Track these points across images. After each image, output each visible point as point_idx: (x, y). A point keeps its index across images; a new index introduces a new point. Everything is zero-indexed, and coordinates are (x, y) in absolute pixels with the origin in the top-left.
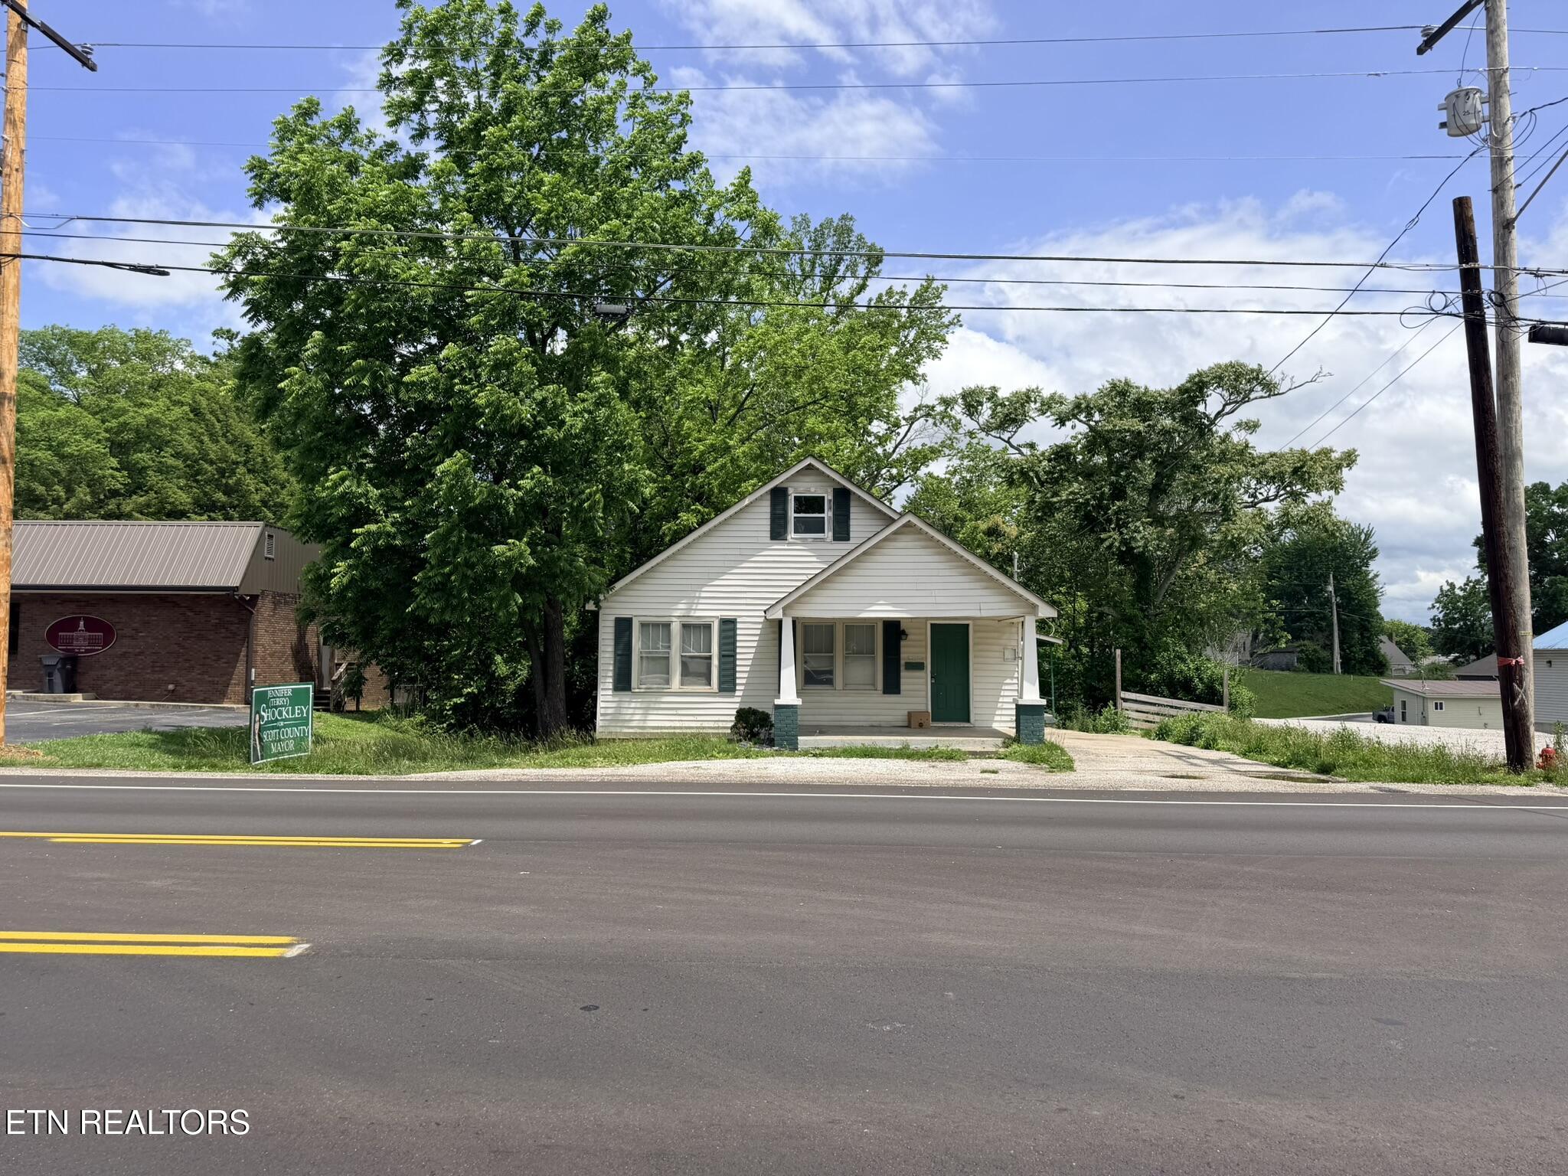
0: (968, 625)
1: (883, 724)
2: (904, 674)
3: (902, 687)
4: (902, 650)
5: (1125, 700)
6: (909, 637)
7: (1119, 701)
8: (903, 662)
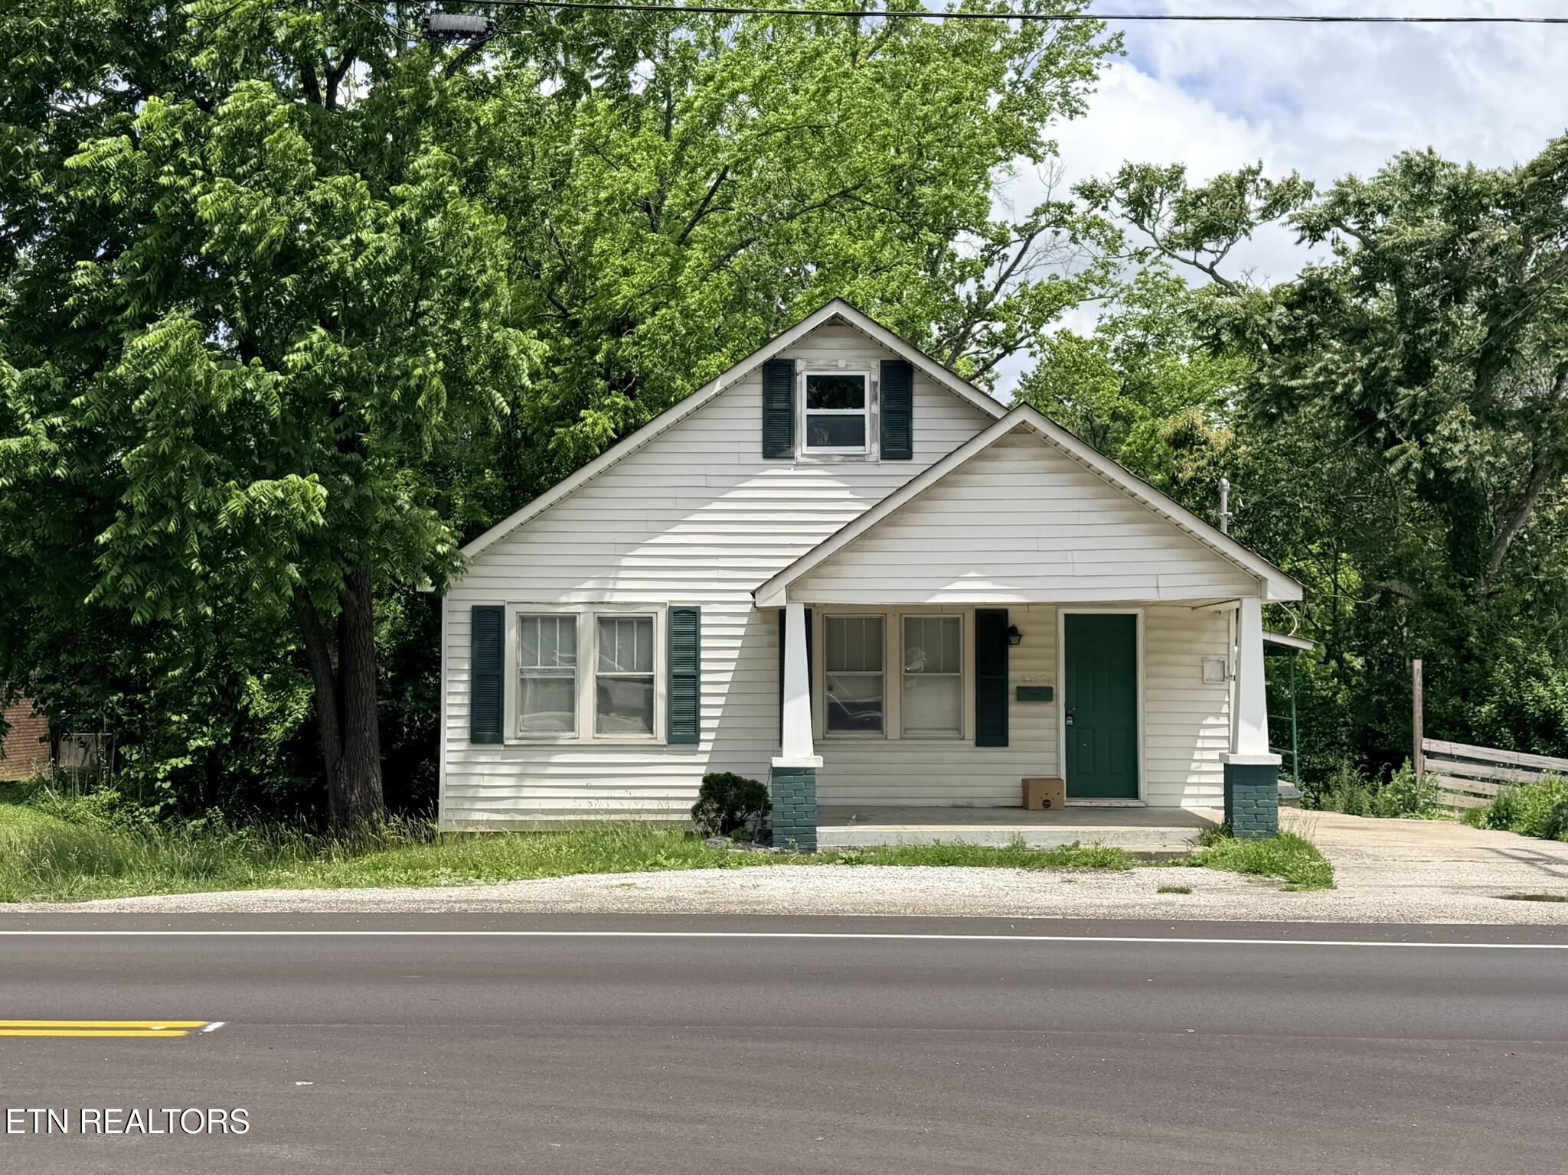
0: (1134, 617)
1: (976, 803)
2: (1015, 709)
3: (1012, 733)
4: (1012, 663)
5: (1430, 755)
6: (1023, 640)
7: (1419, 757)
8: (1012, 687)
